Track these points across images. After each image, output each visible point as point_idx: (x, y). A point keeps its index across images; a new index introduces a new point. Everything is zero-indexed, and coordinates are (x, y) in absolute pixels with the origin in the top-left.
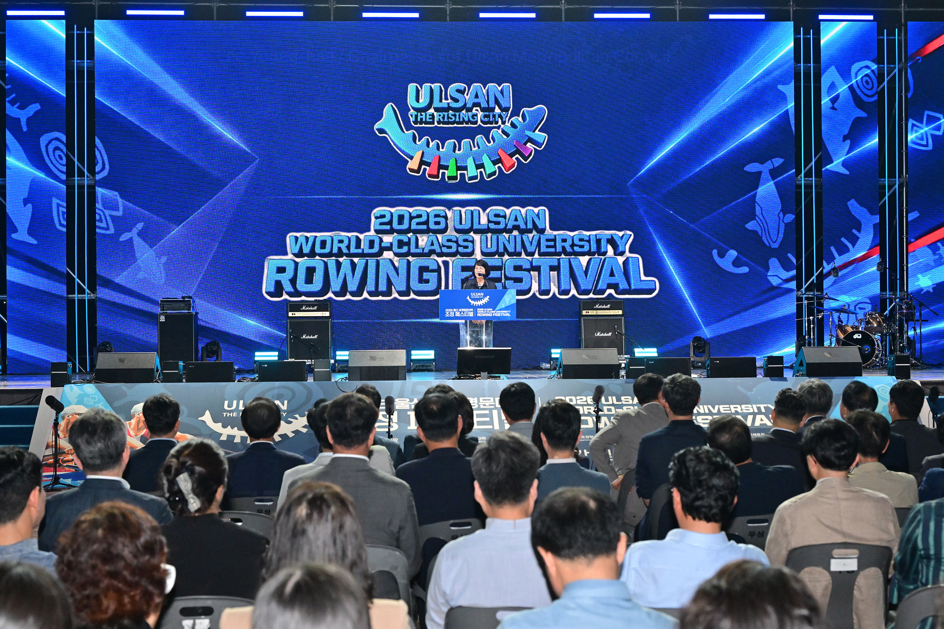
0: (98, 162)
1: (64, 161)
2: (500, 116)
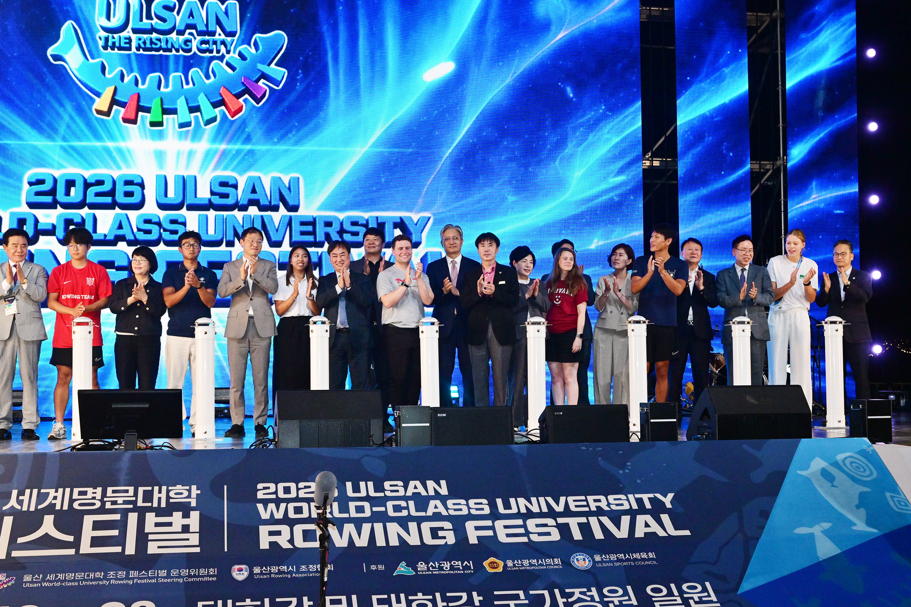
2: (223, 43)
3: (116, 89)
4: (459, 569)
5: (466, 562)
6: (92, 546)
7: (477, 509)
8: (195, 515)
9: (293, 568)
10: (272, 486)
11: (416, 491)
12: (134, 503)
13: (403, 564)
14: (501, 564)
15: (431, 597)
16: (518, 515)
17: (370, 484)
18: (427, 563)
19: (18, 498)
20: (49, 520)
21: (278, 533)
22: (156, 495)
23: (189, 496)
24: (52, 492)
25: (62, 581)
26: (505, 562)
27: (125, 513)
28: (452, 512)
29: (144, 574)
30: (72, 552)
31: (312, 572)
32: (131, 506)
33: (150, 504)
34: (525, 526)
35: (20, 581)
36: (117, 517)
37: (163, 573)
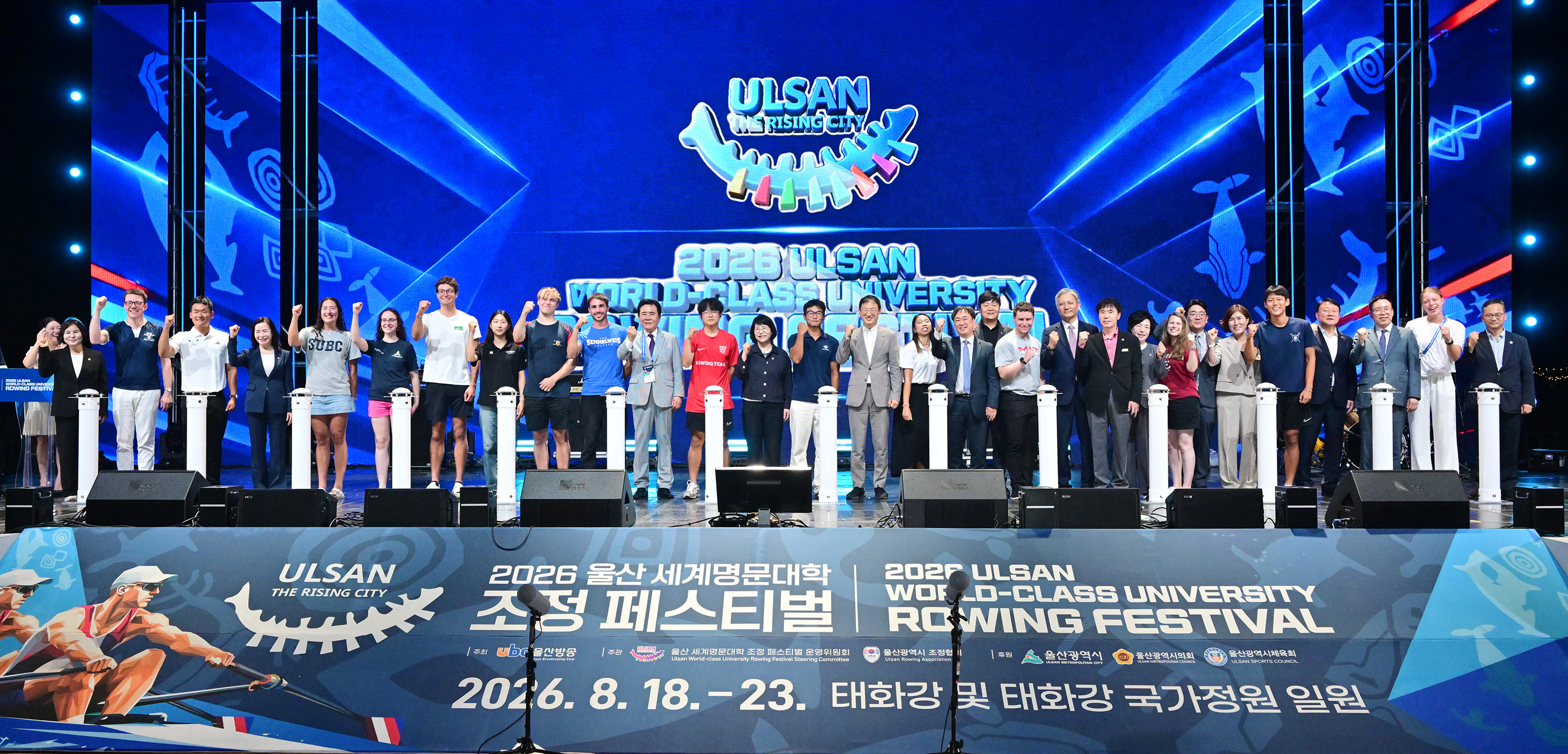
0: (321, 187)
1: (278, 188)
2: (854, 121)
3: (747, 171)
4: (1087, 660)
5: (1095, 653)
6: (733, 621)
7: (1105, 597)
8: (827, 594)
9: (922, 652)
10: (900, 566)
11: (1042, 575)
12: (770, 580)
13: (1031, 652)
14: (1131, 656)
15: (1060, 688)
16: (1148, 605)
17: (996, 567)
18: (1055, 652)
19: (664, 572)
20: (692, 594)
21: (907, 615)
22: (790, 573)
23: (821, 575)
24: (694, 567)
25: (706, 656)
26: (1135, 654)
27: (762, 590)
28: (1079, 600)
29: (781, 653)
30: (714, 627)
31: (941, 657)
32: (767, 584)
33: (784, 582)
34: (1154, 616)
35: (668, 654)
36: (754, 594)
37: (799, 652)
